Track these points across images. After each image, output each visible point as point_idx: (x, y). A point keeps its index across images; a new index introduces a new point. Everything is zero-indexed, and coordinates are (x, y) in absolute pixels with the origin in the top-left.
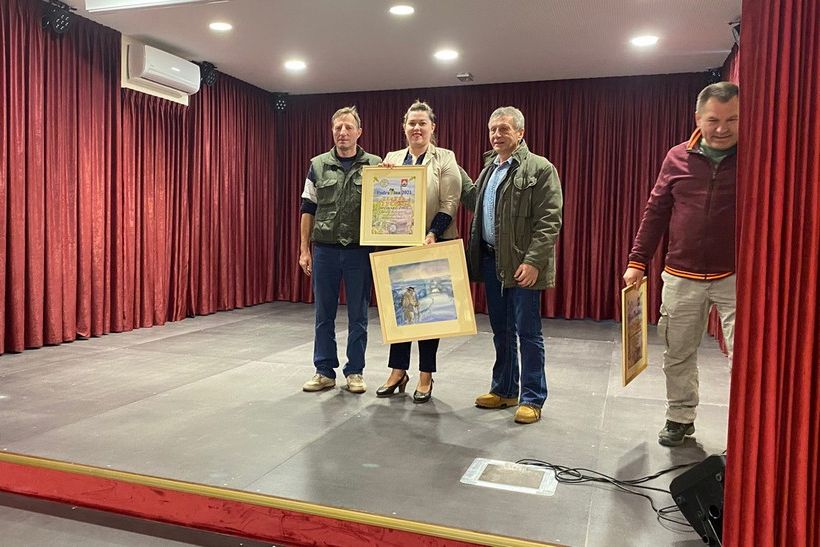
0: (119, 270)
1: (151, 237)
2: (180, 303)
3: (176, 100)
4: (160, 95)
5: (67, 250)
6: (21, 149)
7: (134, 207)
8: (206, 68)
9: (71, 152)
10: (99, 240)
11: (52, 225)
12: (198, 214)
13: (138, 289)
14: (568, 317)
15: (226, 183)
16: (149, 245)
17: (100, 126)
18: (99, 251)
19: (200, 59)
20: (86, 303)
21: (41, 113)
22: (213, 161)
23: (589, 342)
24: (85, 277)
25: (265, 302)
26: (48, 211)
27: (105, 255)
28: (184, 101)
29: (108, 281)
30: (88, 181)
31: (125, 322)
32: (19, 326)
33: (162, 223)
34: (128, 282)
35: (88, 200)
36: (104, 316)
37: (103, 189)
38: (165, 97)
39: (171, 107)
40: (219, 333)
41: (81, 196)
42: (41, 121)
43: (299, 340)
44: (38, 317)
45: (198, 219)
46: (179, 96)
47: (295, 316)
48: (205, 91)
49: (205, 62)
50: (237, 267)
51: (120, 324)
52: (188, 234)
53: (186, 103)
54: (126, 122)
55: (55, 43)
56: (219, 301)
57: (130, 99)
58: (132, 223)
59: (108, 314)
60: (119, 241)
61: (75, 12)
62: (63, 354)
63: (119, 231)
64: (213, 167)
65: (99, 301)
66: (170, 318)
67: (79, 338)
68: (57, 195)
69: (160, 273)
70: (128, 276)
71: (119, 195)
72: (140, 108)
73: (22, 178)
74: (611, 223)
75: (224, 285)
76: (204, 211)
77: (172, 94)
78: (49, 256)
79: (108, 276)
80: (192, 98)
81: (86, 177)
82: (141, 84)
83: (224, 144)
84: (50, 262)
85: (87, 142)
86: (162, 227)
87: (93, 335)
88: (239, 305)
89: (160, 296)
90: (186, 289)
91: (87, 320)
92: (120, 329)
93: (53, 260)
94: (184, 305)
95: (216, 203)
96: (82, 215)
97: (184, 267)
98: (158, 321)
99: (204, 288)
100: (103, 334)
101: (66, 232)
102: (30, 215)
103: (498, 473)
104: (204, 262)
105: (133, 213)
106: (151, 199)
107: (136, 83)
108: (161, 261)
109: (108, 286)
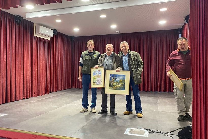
0: (33, 81)
1: (41, 73)
2: (48, 89)
3: (47, 39)
4: (43, 38)
5: (21, 76)
6: (10, 52)
7: (37, 65)
8: (54, 31)
9: (22, 52)
10: (28, 74)
11: (17, 70)
12: (53, 67)
13: (38, 86)
14: (146, 91)
15: (59, 59)
16: (41, 75)
17: (29, 46)
18: (28, 77)
19: (53, 29)
20: (25, 90)
21: (15, 43)
22: (56, 53)
23: (152, 97)
24: (25, 83)
25: (69, 88)
26: (16, 67)
27: (30, 78)
28: (49, 39)
29: (31, 84)
30: (26, 59)
31: (35, 94)
32: (9, 96)
33: (44, 69)
34: (36, 84)
35: (26, 64)
36: (30, 93)
37: (29, 61)
38: (45, 38)
39: (46, 40)
40: (59, 97)
41: (24, 63)
42: (15, 45)
43: (79, 98)
44: (13, 94)
45: (52, 68)
46: (48, 38)
47: (77, 92)
48: (54, 36)
49: (54, 29)
50: (62, 79)
51: (33, 95)
52: (50, 72)
53: (50, 39)
54: (35, 44)
55: (18, 26)
56: (58, 89)
57: (36, 39)
58: (37, 69)
59: (31, 93)
60: (33, 74)
61: (23, 18)
62: (20, 103)
63: (33, 72)
64: (56, 55)
65: (28, 89)
66: (46, 93)
67: (23, 99)
68: (18, 63)
69: (43, 82)
70: (36, 83)
71: (33, 63)
72: (38, 41)
73: (10, 59)
74: (156, 67)
75: (59, 84)
76: (54, 66)
77: (46, 37)
78: (16, 78)
79: (31, 83)
80: (51, 38)
81: (25, 58)
82: (39, 35)
83: (59, 49)
84: (16, 80)
85: (26, 49)
86: (44, 70)
87: (27, 98)
88: (63, 89)
89: (44, 88)
90: (50, 86)
91: (26, 94)
92: (34, 96)
93: (17, 79)
94: (49, 90)
95: (57, 64)
96: (24, 68)
97: (49, 80)
98: (43, 94)
99: (54, 85)
100: (30, 98)
101: (20, 72)
102: (12, 68)
103: (133, 131)
104: (54, 79)
105: (37, 67)
106: (41, 63)
107: (37, 35)
108: (44, 79)
109: (31, 85)
